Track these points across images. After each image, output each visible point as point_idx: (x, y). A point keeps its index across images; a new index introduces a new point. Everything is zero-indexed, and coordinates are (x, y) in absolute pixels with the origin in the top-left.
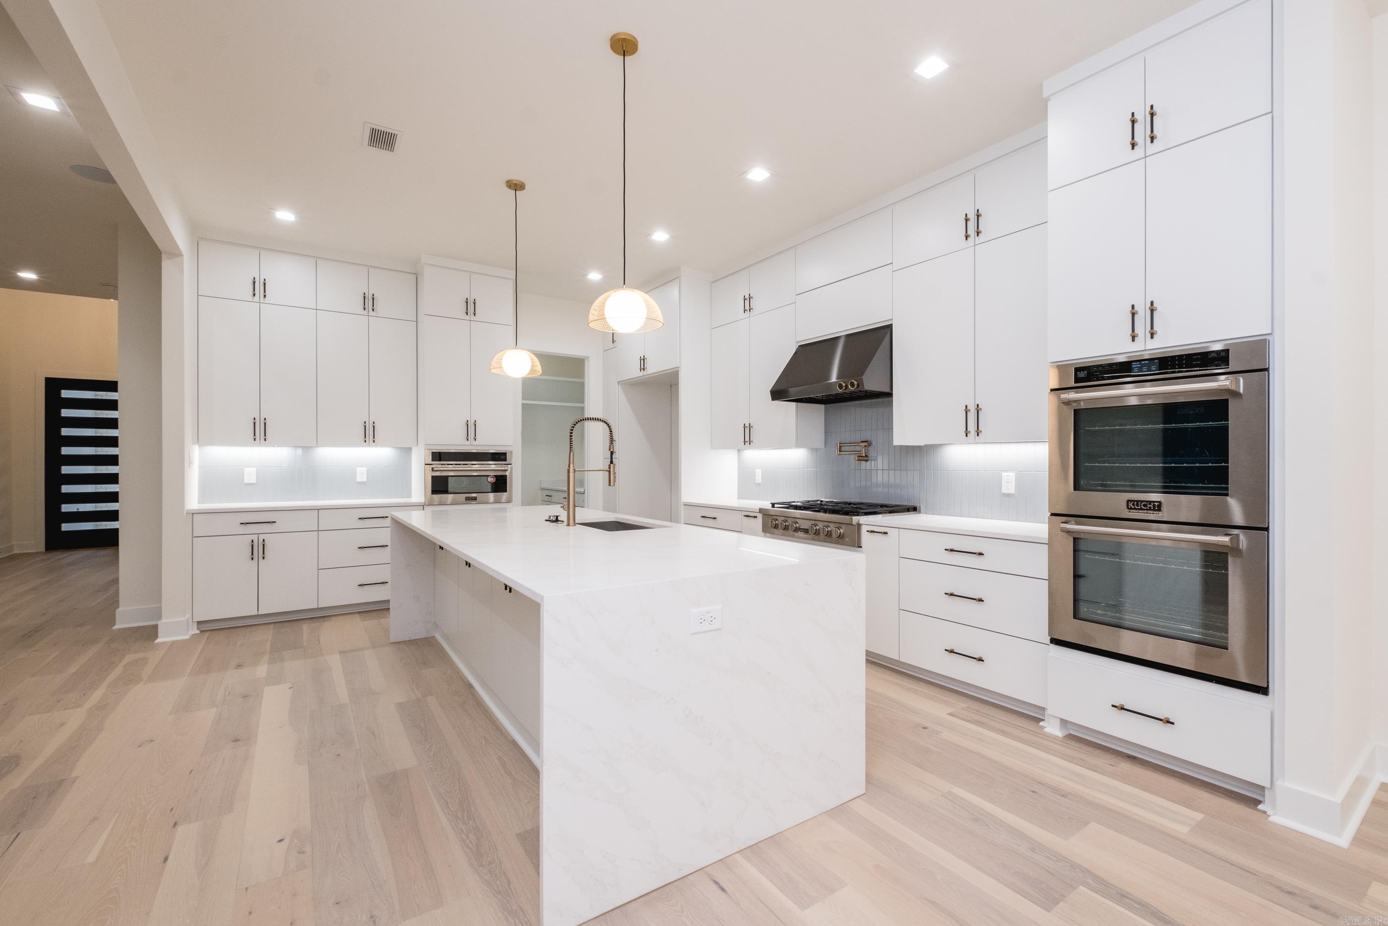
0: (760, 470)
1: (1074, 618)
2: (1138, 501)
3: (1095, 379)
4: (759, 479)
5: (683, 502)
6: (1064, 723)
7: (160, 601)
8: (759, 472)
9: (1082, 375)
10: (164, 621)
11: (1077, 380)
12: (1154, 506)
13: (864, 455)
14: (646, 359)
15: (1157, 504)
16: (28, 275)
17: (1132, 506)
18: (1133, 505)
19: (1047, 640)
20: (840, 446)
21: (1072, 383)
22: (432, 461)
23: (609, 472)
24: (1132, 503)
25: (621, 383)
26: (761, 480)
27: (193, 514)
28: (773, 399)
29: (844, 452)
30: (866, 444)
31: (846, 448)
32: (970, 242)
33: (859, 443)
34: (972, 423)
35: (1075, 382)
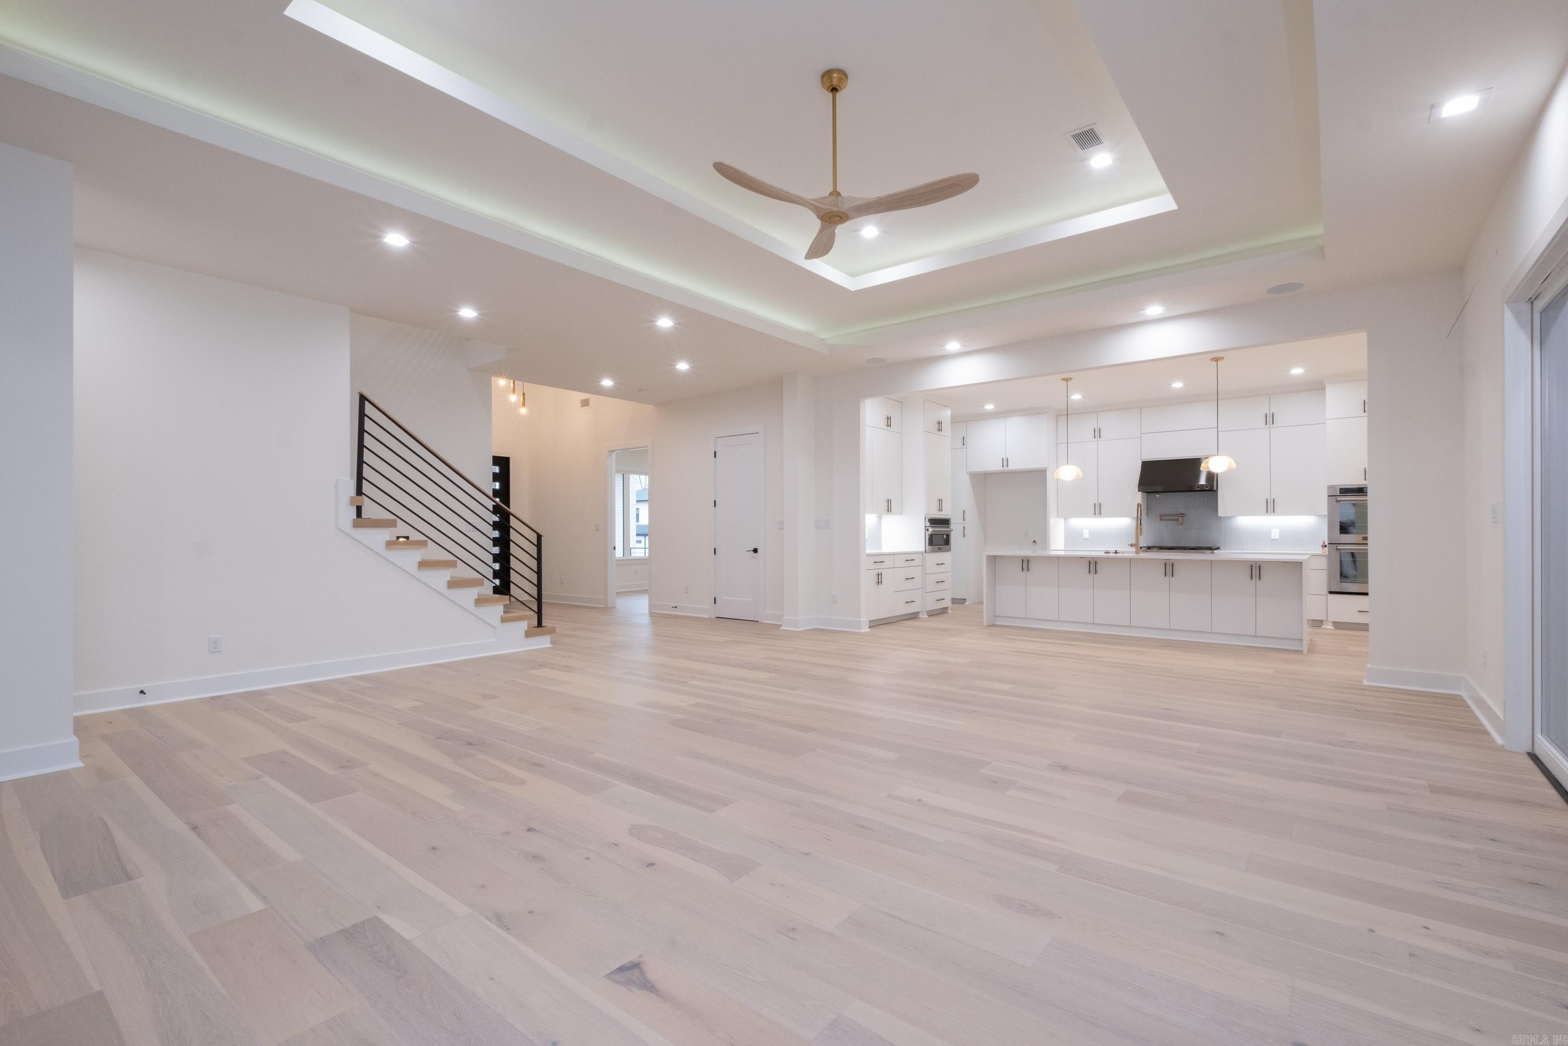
9: (1343, 491)
14: (1008, 459)
22: (929, 524)
25: (971, 473)
29: (1164, 520)
30: (1182, 515)
31: (1165, 518)
32: (1268, 426)
33: (1176, 515)
34: (1270, 508)
35: (1340, 493)
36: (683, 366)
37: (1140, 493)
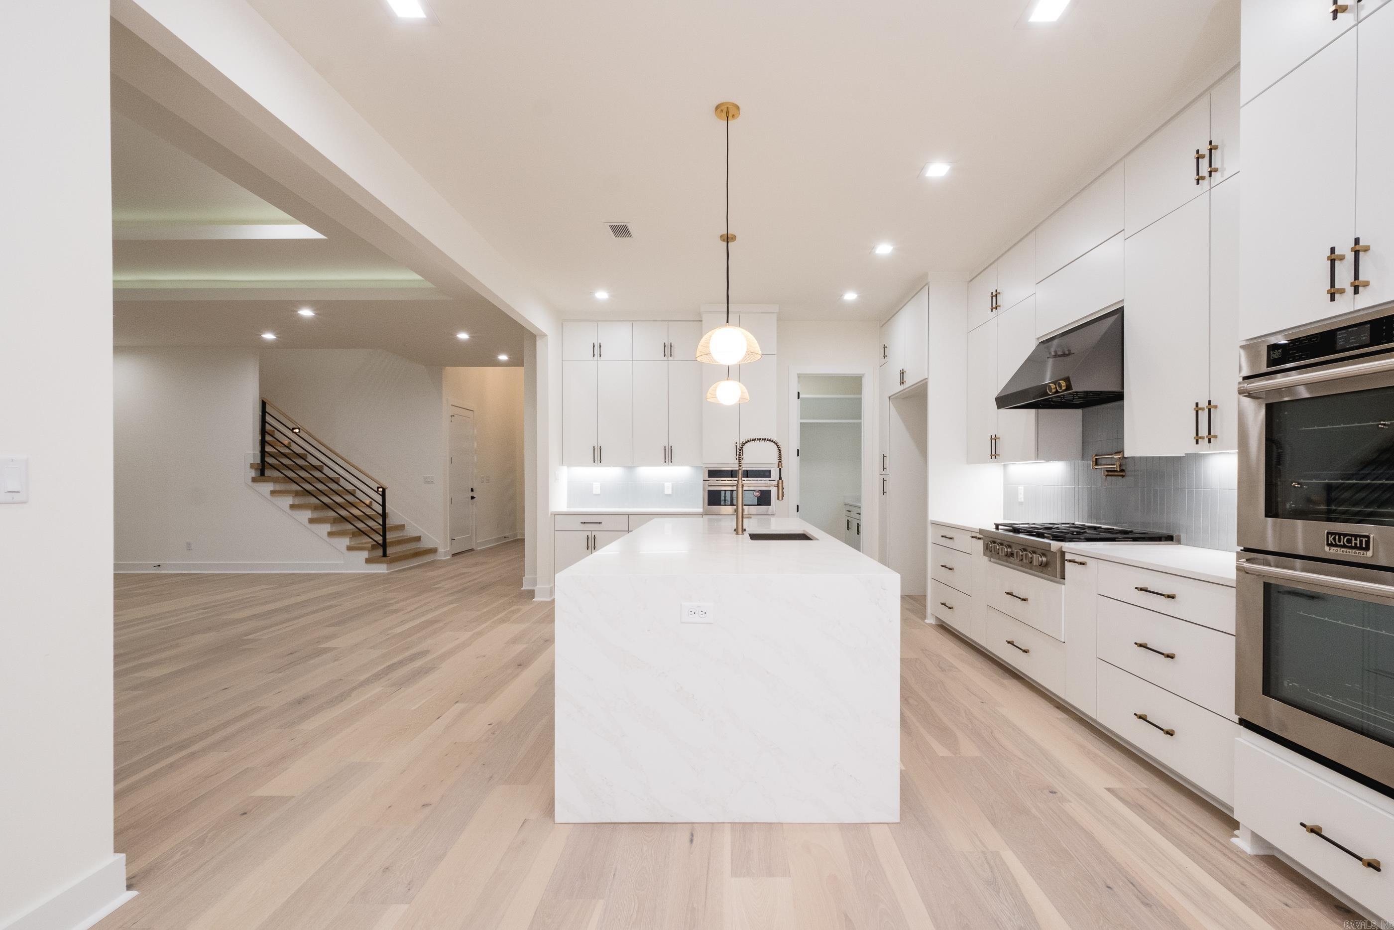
0: (1023, 487)
1: (1263, 694)
2: (1340, 535)
3: (1290, 359)
4: (1021, 498)
5: (931, 521)
6: (1257, 839)
7: (536, 574)
8: (1021, 489)
9: (1276, 354)
10: (538, 587)
11: (1271, 362)
12: (1361, 542)
13: (1119, 470)
14: (905, 372)
15: (1363, 539)
16: (503, 357)
17: (1333, 541)
18: (1335, 539)
19: (1236, 718)
20: (1096, 459)
21: (1264, 369)
22: (708, 477)
23: (778, 486)
24: (1333, 537)
25: (892, 397)
26: (1023, 498)
27: (555, 515)
28: (999, 407)
36: (463, 336)
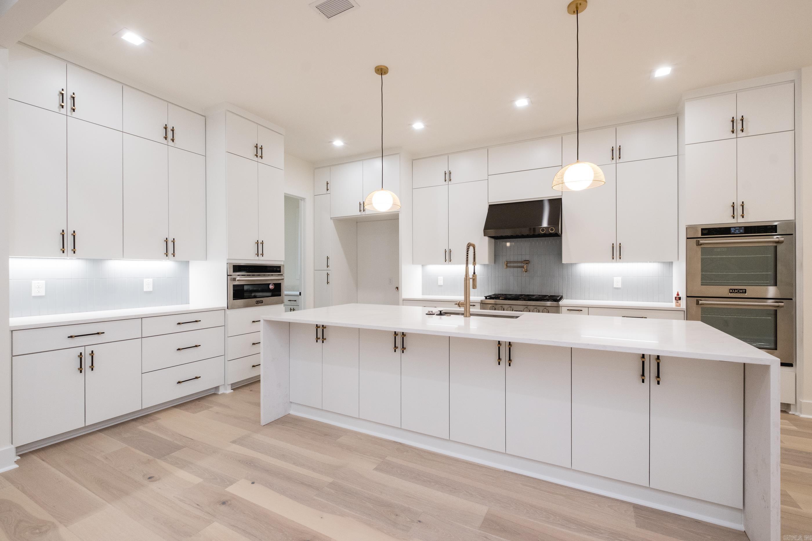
2: (735, 289)
4: (441, 283)
8: (441, 278)
9: (705, 232)
12: (743, 291)
13: (526, 268)
15: (744, 290)
20: (507, 263)
21: (700, 236)
22: (232, 272)
25: (334, 219)
27: (13, 331)
29: (510, 267)
30: (527, 262)
31: (512, 265)
32: (614, 161)
33: (521, 262)
34: (616, 253)
35: (702, 235)
37: (487, 238)
